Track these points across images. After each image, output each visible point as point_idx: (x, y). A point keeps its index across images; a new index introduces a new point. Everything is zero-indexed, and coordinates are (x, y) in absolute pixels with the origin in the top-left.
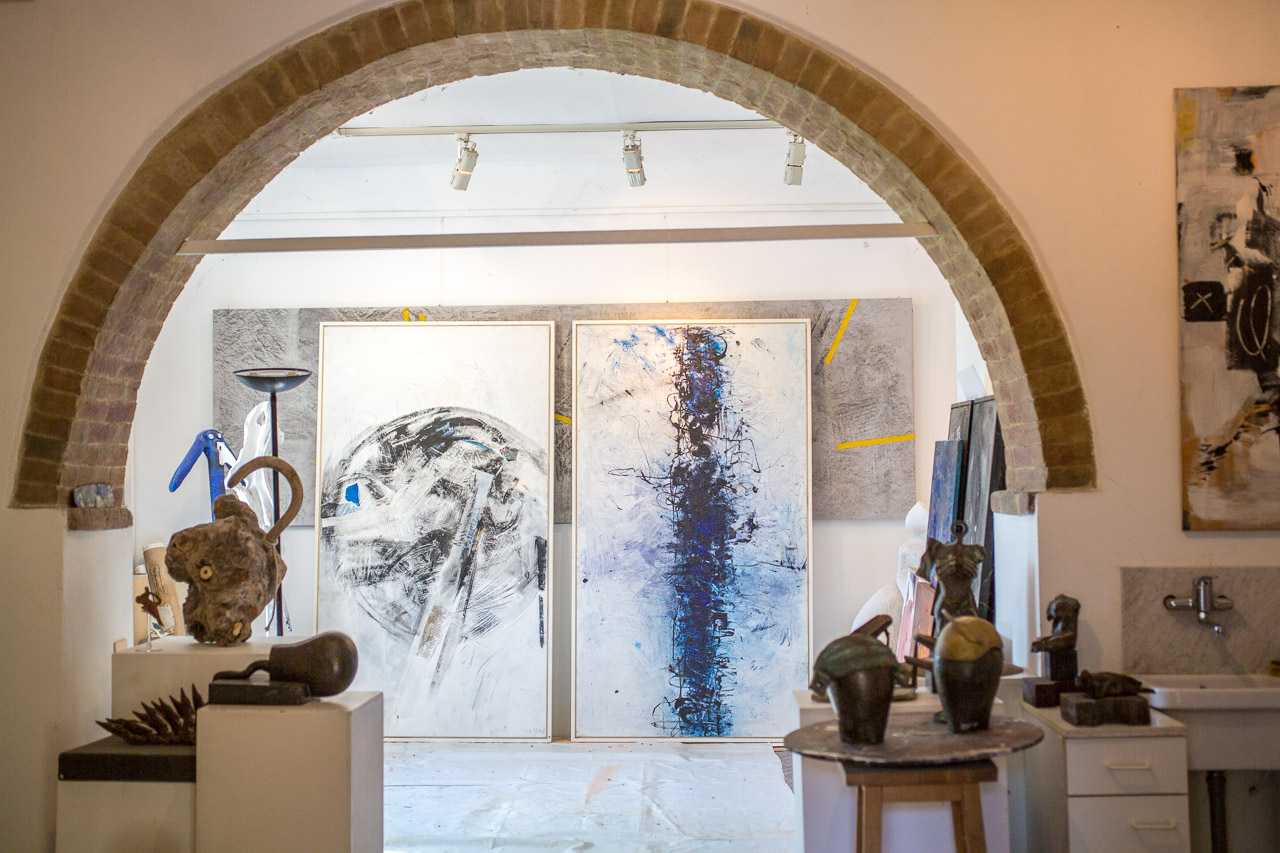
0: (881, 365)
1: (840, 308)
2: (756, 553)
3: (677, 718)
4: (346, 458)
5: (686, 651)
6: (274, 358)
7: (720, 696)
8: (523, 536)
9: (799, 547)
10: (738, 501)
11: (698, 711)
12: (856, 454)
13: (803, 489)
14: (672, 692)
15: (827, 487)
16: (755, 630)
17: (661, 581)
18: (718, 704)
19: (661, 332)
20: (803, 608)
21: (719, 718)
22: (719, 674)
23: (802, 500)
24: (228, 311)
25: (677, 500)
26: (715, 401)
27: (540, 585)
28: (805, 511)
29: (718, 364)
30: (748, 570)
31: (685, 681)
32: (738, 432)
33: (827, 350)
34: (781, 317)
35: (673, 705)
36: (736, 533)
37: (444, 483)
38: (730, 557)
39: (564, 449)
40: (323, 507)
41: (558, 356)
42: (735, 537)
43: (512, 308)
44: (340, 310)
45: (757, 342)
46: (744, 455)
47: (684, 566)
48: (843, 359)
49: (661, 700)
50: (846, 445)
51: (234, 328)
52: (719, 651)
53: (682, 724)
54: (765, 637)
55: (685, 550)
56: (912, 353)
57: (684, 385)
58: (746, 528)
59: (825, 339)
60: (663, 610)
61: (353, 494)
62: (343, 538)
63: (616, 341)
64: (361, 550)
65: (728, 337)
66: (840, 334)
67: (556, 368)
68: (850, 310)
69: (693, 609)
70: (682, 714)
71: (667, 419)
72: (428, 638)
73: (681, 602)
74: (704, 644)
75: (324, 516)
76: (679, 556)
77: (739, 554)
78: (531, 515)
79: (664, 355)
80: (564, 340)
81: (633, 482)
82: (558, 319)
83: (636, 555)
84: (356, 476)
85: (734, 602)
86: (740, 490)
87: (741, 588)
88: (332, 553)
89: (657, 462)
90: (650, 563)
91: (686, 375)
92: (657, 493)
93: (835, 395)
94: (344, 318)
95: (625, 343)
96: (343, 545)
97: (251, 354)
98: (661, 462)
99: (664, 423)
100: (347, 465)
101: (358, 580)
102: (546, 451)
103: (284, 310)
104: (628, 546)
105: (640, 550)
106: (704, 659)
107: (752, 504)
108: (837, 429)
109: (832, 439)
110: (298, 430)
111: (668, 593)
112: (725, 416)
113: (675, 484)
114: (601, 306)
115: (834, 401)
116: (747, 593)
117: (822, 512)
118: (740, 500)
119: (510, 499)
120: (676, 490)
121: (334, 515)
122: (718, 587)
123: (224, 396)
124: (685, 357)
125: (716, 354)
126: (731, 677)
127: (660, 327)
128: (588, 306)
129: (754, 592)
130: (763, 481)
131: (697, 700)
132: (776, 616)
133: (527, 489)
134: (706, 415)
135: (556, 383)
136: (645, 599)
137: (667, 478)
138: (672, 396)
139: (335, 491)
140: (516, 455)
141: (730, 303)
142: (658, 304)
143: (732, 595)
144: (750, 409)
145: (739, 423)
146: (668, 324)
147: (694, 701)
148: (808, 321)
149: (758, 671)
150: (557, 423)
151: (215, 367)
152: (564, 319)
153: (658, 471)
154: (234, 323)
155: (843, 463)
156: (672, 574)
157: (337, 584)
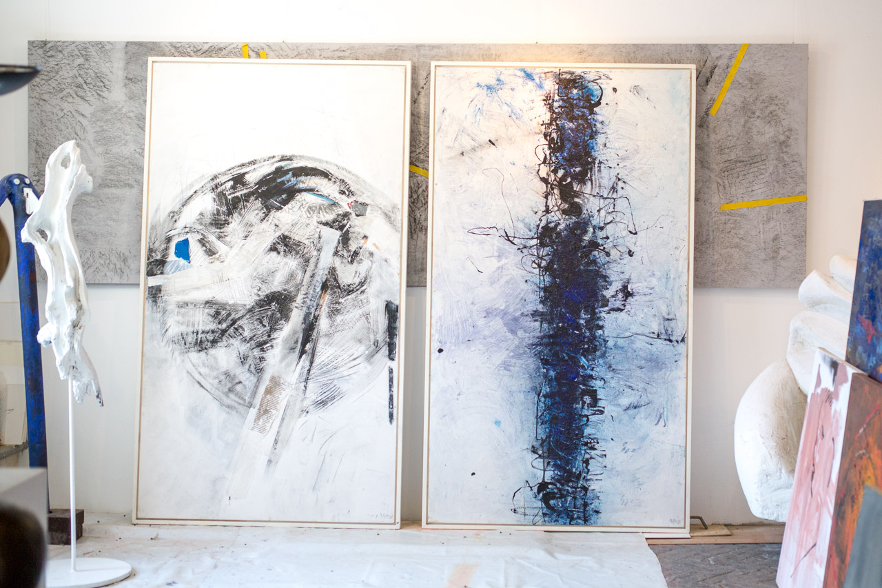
0: (772, 118)
1: (728, 54)
2: (630, 324)
3: (539, 504)
4: (176, 209)
5: (550, 431)
6: (97, 97)
7: (587, 480)
8: (372, 300)
9: (678, 317)
10: (611, 265)
11: (562, 496)
12: (743, 216)
13: (684, 254)
14: (535, 476)
15: (710, 251)
16: (627, 409)
17: (525, 353)
18: (585, 489)
19: (529, 76)
20: (681, 385)
21: (586, 505)
22: (587, 456)
23: (682, 266)
24: (45, 43)
25: (544, 263)
26: (588, 154)
27: (390, 354)
28: (686, 278)
29: (592, 113)
30: (621, 342)
31: (549, 463)
32: (614, 189)
33: (713, 100)
34: (662, 62)
35: (535, 489)
36: (608, 301)
37: (284, 239)
38: (601, 328)
39: (419, 205)
40: (149, 264)
41: (414, 101)
42: (607, 306)
43: (364, 47)
44: (172, 45)
45: (636, 89)
46: (619, 214)
47: (550, 336)
48: (730, 110)
49: (522, 484)
50: (731, 206)
51: (52, 62)
52: (588, 431)
53: (545, 511)
54: (638, 417)
55: (552, 319)
56: (805, 104)
57: (554, 135)
58: (620, 295)
59: (711, 89)
60: (526, 384)
61: (183, 250)
62: (171, 298)
63: (479, 85)
64: (192, 312)
65: (604, 83)
66: (727, 83)
67: (412, 114)
68: (740, 55)
69: (559, 384)
70: (546, 500)
71: (535, 172)
72: (264, 412)
73: (546, 376)
74: (570, 424)
75: (150, 273)
76: (545, 325)
77: (612, 324)
78: (381, 276)
79: (533, 101)
80: (422, 83)
81: (497, 242)
82: (415, 60)
83: (497, 324)
84: (187, 230)
85: (605, 377)
86: (614, 253)
87: (613, 362)
88: (159, 315)
89: (523, 221)
90: (513, 332)
91: (557, 125)
92: (522, 255)
93: (721, 150)
94: (176, 54)
95: (489, 88)
96: (172, 307)
97: (71, 91)
98: (527, 220)
99: (531, 177)
100: (176, 217)
101: (188, 346)
102: (399, 207)
103: (109, 42)
104: (488, 313)
105: (502, 318)
106: (571, 439)
107: (627, 269)
108: (721, 188)
109: (716, 199)
110: (123, 177)
111: (532, 366)
112: (599, 171)
113: (542, 245)
114: (463, 46)
115: (719, 157)
116: (620, 367)
117: (703, 279)
118: (614, 265)
119: (358, 258)
120: (543, 252)
121: (162, 273)
122: (588, 361)
123: (40, 138)
124: (556, 105)
125: (591, 102)
126: (600, 459)
127: (529, 71)
128: (448, 46)
129: (627, 367)
130: (639, 244)
131: (562, 485)
132: (651, 393)
133: (377, 247)
134: (578, 170)
135: (412, 131)
136: (506, 372)
137: (533, 238)
138: (541, 147)
139: (163, 246)
140: (366, 210)
141: (606, 45)
142: (526, 45)
143: (603, 369)
144: (627, 163)
145: (614, 179)
146: (538, 67)
147: (558, 485)
148: (693, 67)
149: (630, 453)
150: (412, 175)
151: (30, 105)
152: (422, 59)
153: (523, 232)
154: (52, 56)
155: (729, 226)
156: (537, 345)
157: (164, 350)
